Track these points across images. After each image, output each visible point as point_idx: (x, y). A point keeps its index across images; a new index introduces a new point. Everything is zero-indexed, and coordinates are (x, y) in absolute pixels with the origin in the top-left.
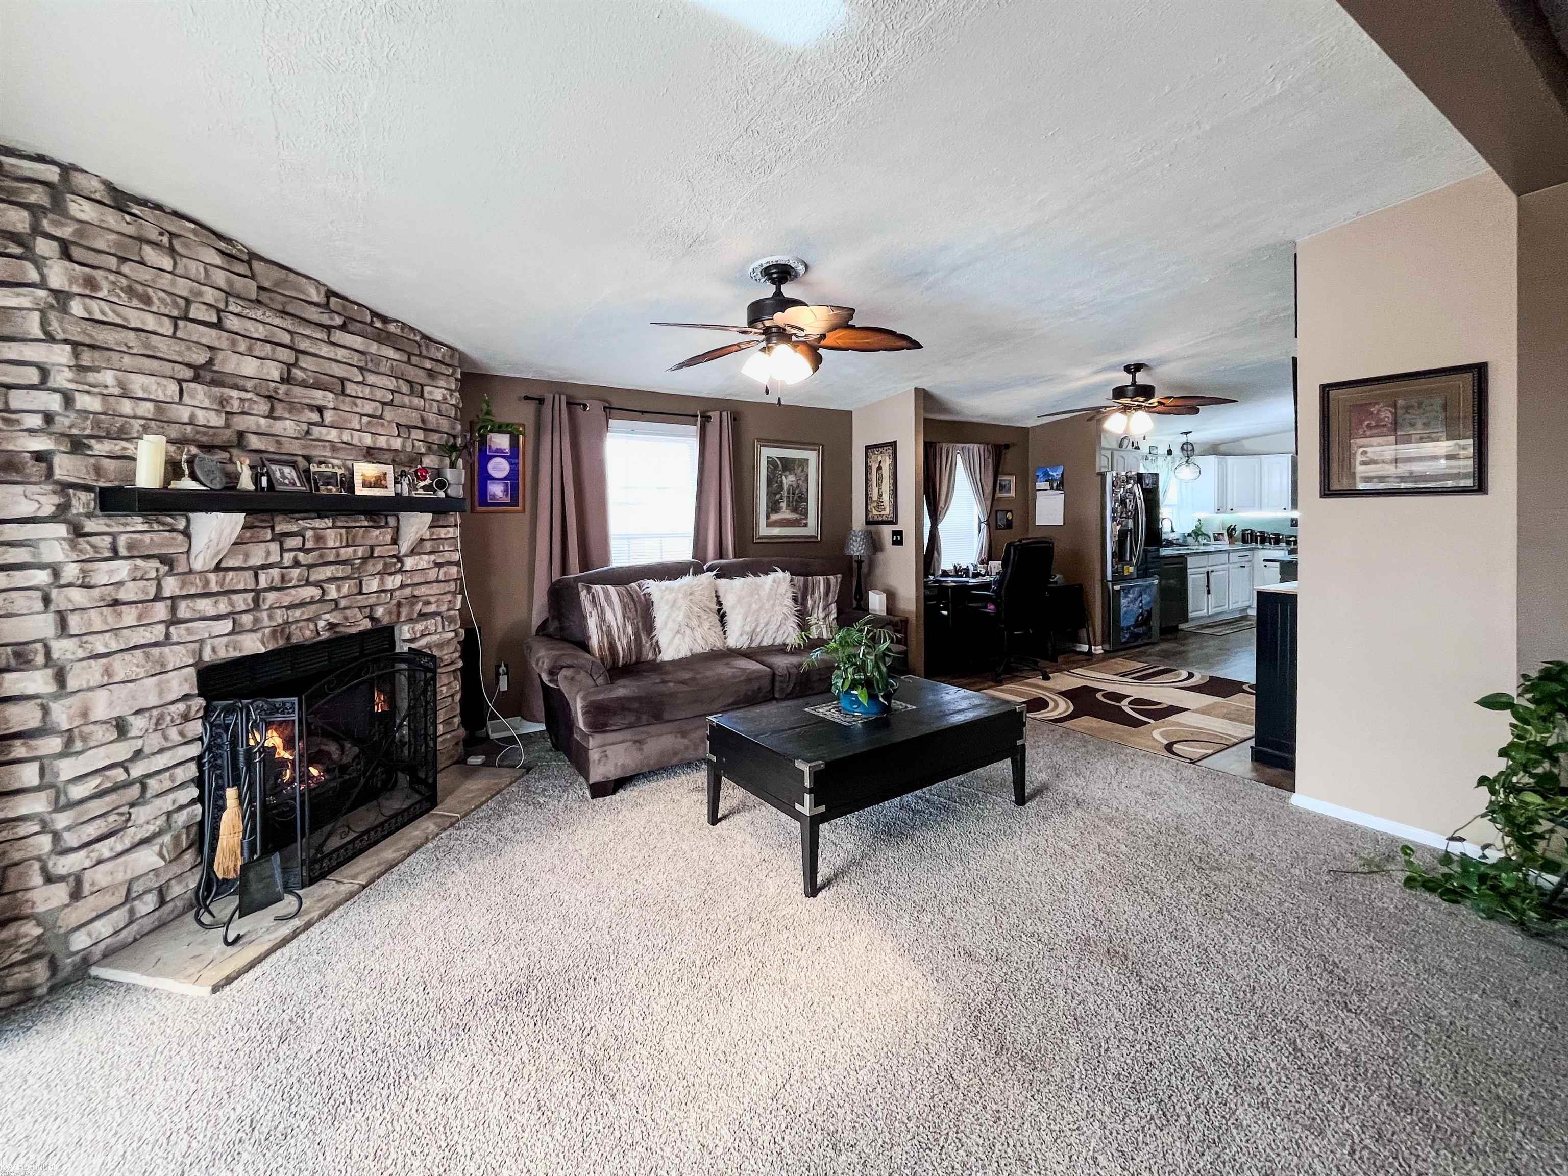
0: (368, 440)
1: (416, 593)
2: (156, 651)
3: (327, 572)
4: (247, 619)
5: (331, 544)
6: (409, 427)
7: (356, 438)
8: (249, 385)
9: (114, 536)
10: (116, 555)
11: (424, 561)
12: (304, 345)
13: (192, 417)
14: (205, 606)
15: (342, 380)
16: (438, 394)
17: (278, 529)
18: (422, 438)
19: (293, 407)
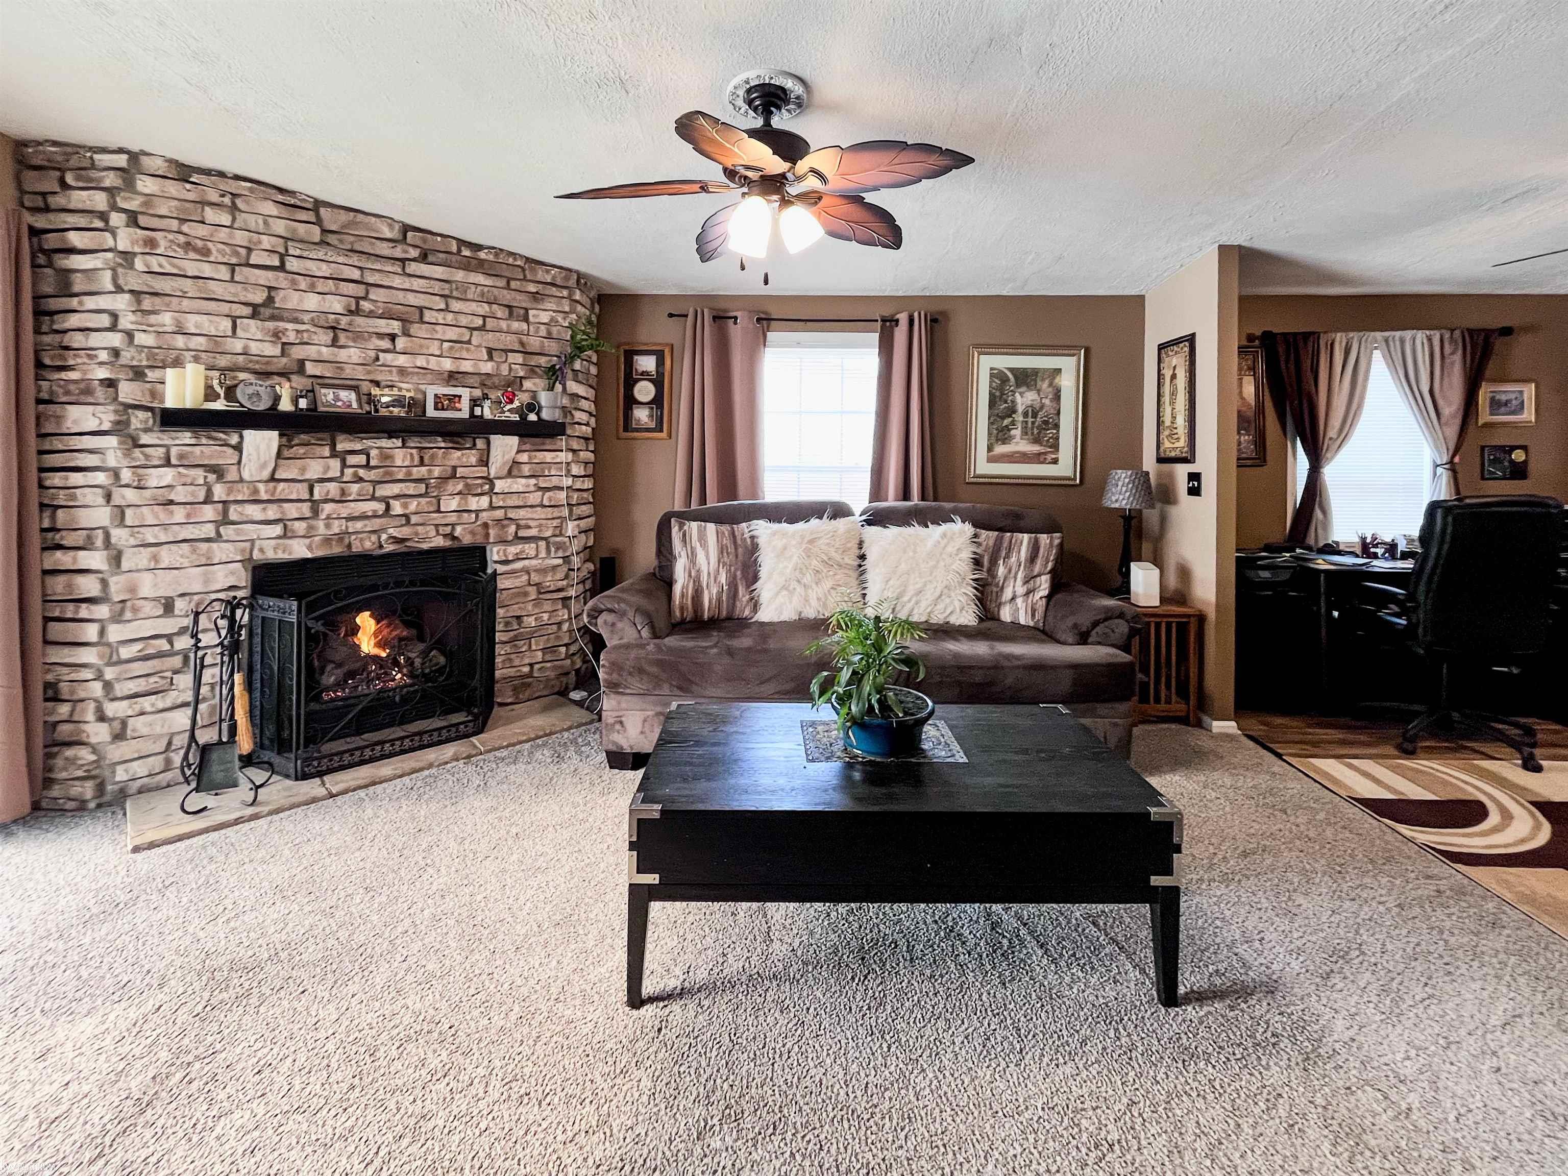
0: (447, 365)
1: (510, 515)
2: (204, 546)
3: (395, 489)
4: (300, 527)
5: (399, 462)
6: (506, 351)
7: (433, 363)
8: (306, 318)
9: (168, 447)
10: (168, 463)
11: (519, 484)
12: (371, 278)
13: (246, 347)
14: (254, 511)
15: (421, 309)
16: (545, 317)
17: (339, 447)
18: (520, 361)
19: (358, 336)
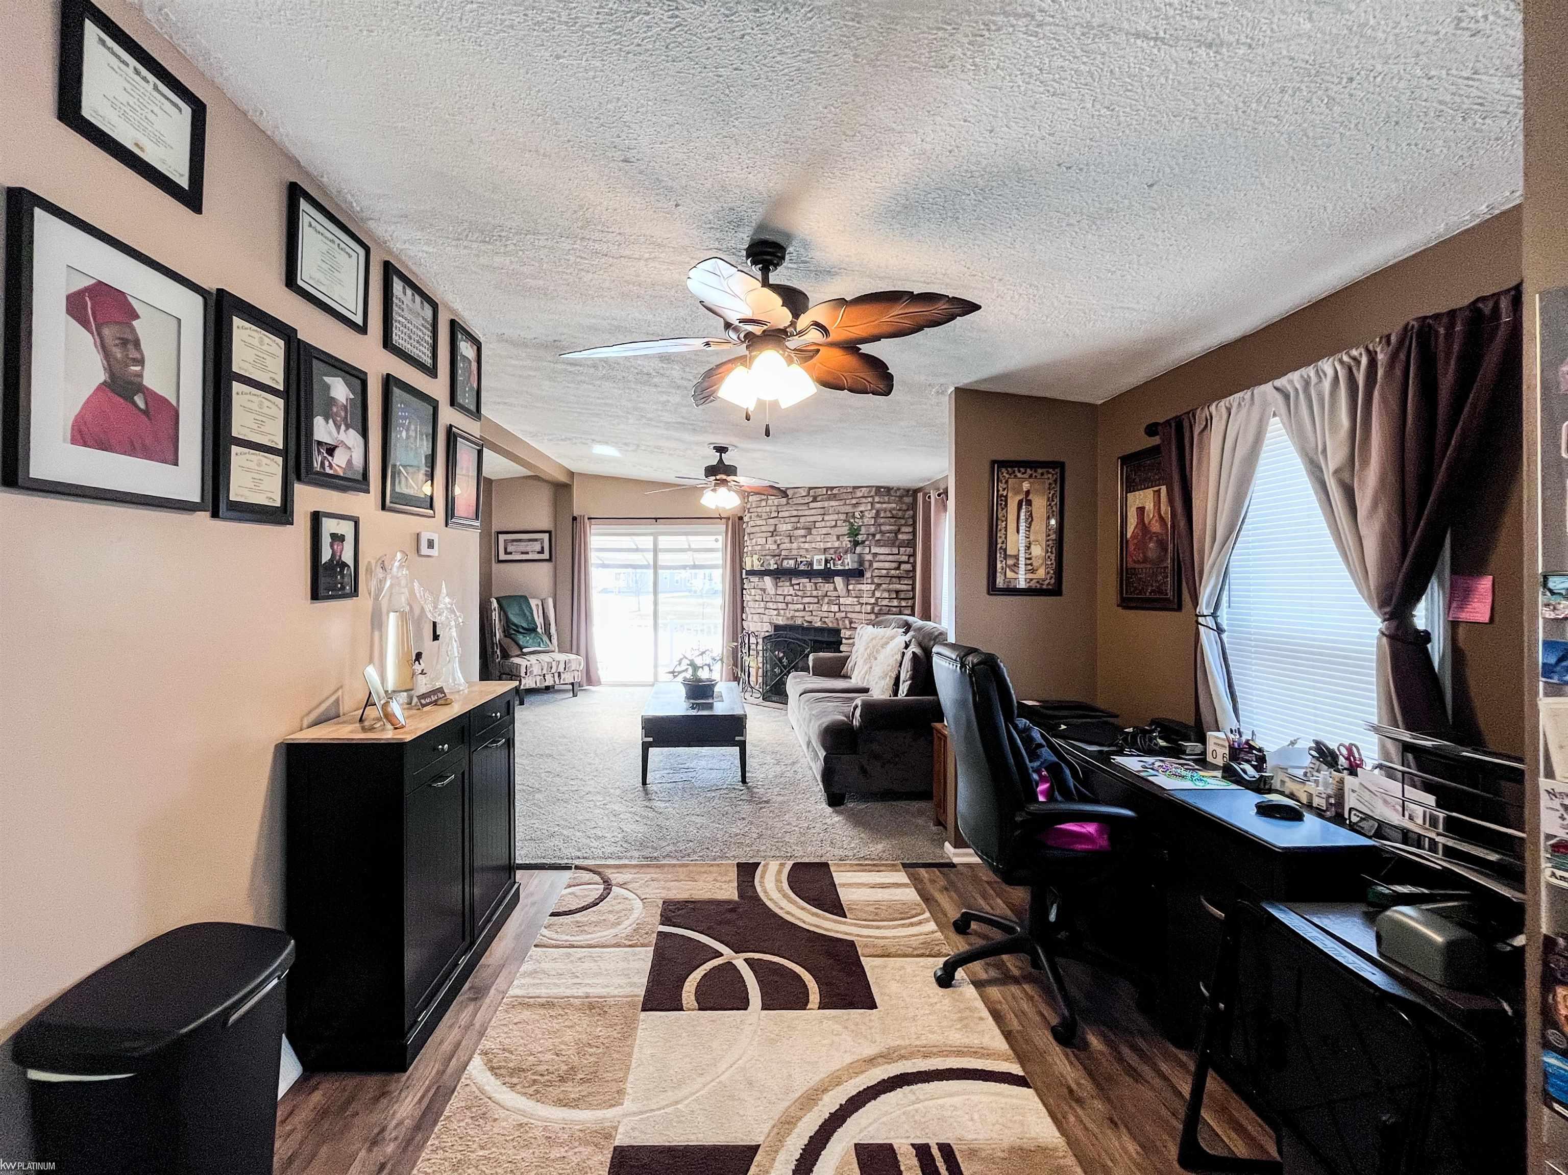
0: (822, 545)
1: (848, 616)
3: (806, 600)
5: (808, 589)
7: (818, 545)
8: (783, 533)
11: (849, 601)
12: (800, 513)
13: (769, 547)
17: (793, 582)
19: (796, 538)
